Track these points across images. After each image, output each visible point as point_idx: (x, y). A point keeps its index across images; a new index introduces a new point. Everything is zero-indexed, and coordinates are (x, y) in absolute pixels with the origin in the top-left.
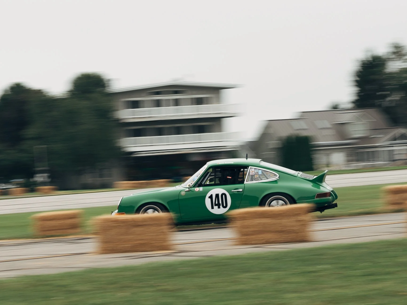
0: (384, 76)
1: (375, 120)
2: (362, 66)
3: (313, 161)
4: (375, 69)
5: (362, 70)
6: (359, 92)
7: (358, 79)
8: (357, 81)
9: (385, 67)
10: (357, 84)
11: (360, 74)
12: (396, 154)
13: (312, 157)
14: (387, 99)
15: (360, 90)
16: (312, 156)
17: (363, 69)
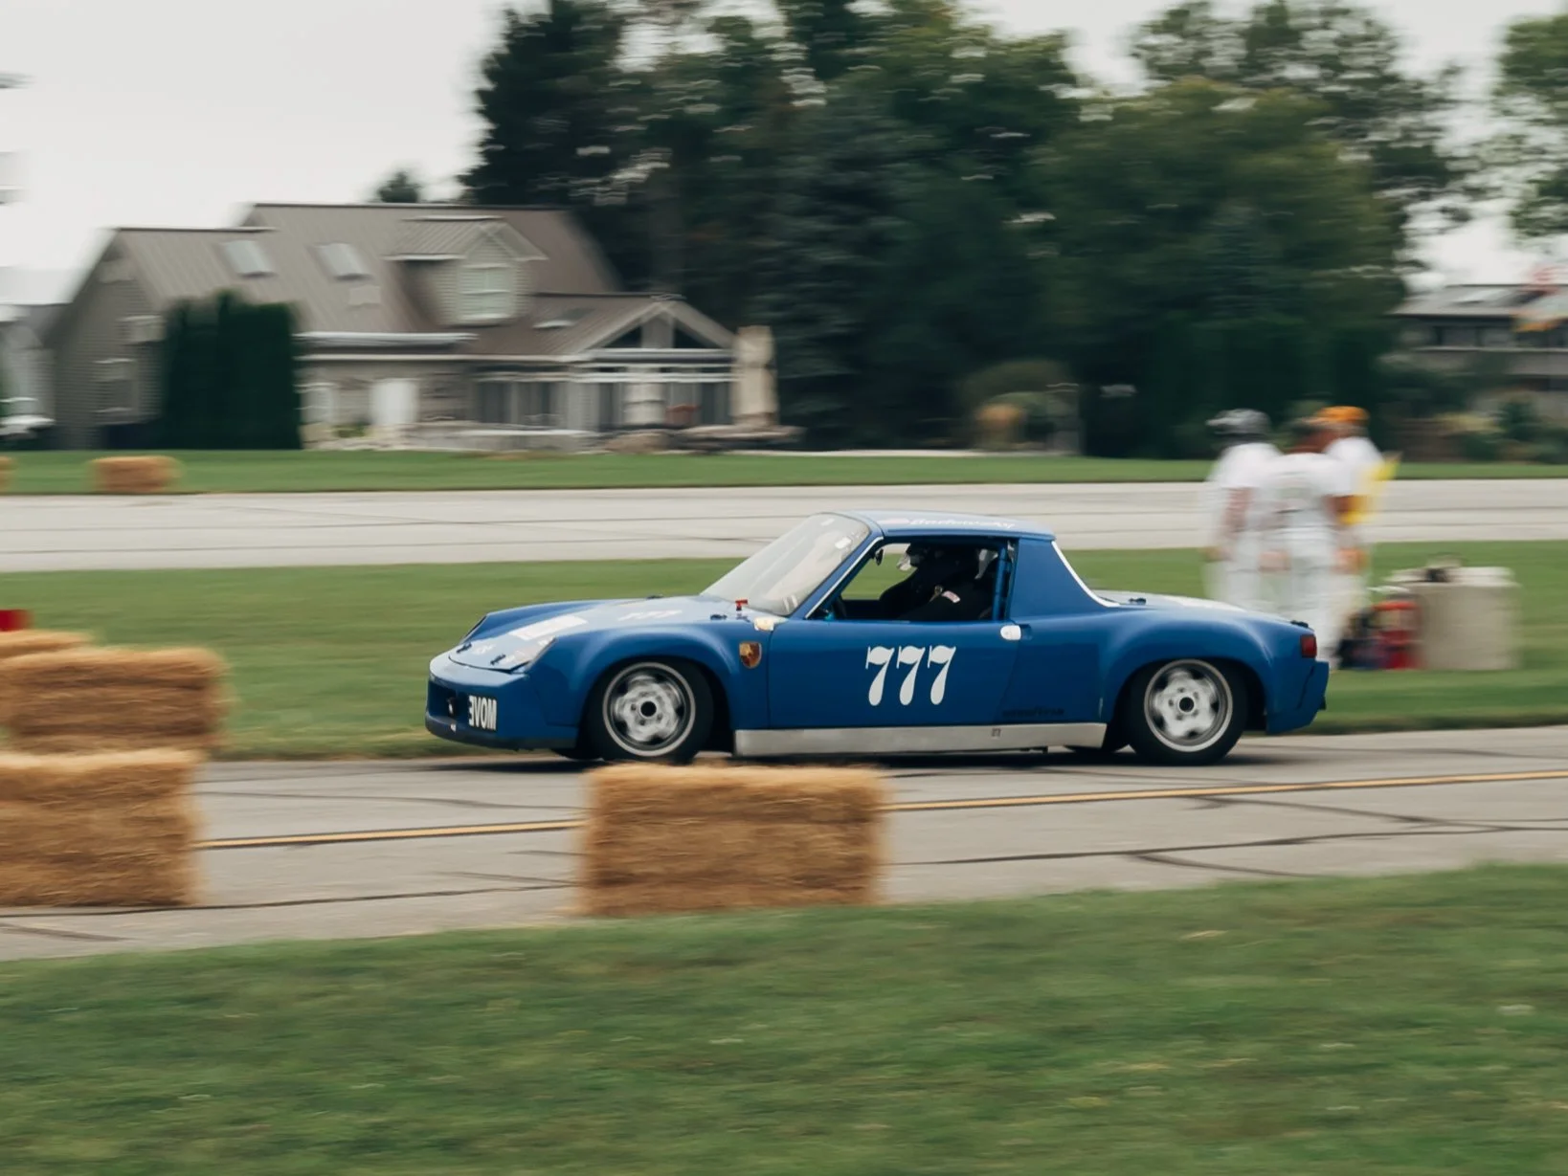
0: (612, 84)
1: (542, 258)
2: (509, 37)
3: (303, 408)
4: (576, 54)
5: (505, 51)
6: (489, 137)
7: (487, 85)
8: (482, 94)
9: (622, 47)
10: (481, 106)
11: (497, 65)
12: (638, 403)
13: (299, 392)
14: (618, 177)
15: (491, 131)
16: (300, 388)
17: (509, 46)
